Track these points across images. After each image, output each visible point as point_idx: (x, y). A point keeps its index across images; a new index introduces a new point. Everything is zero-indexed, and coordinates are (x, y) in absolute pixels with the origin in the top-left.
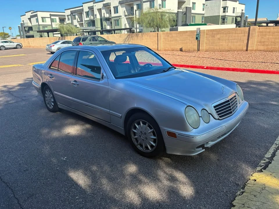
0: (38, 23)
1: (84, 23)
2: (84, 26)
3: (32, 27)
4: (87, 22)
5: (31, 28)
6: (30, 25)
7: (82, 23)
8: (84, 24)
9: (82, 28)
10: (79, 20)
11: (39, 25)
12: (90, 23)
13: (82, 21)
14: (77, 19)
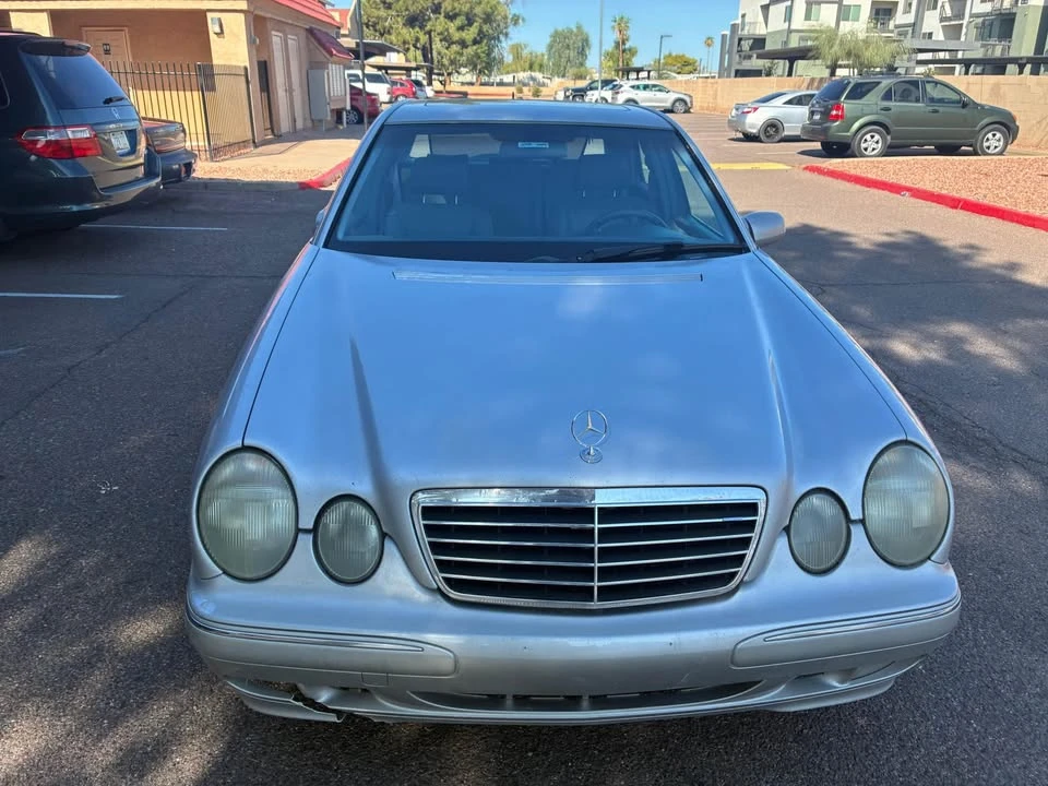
0: (787, 23)
1: (967, 27)
2: (963, 38)
3: (765, 39)
4: (981, 20)
5: (759, 42)
6: (761, 30)
7: (957, 22)
8: (964, 30)
9: (952, 45)
10: (948, 12)
11: (790, 31)
12: (991, 25)
13: (960, 16)
14: (943, 6)
